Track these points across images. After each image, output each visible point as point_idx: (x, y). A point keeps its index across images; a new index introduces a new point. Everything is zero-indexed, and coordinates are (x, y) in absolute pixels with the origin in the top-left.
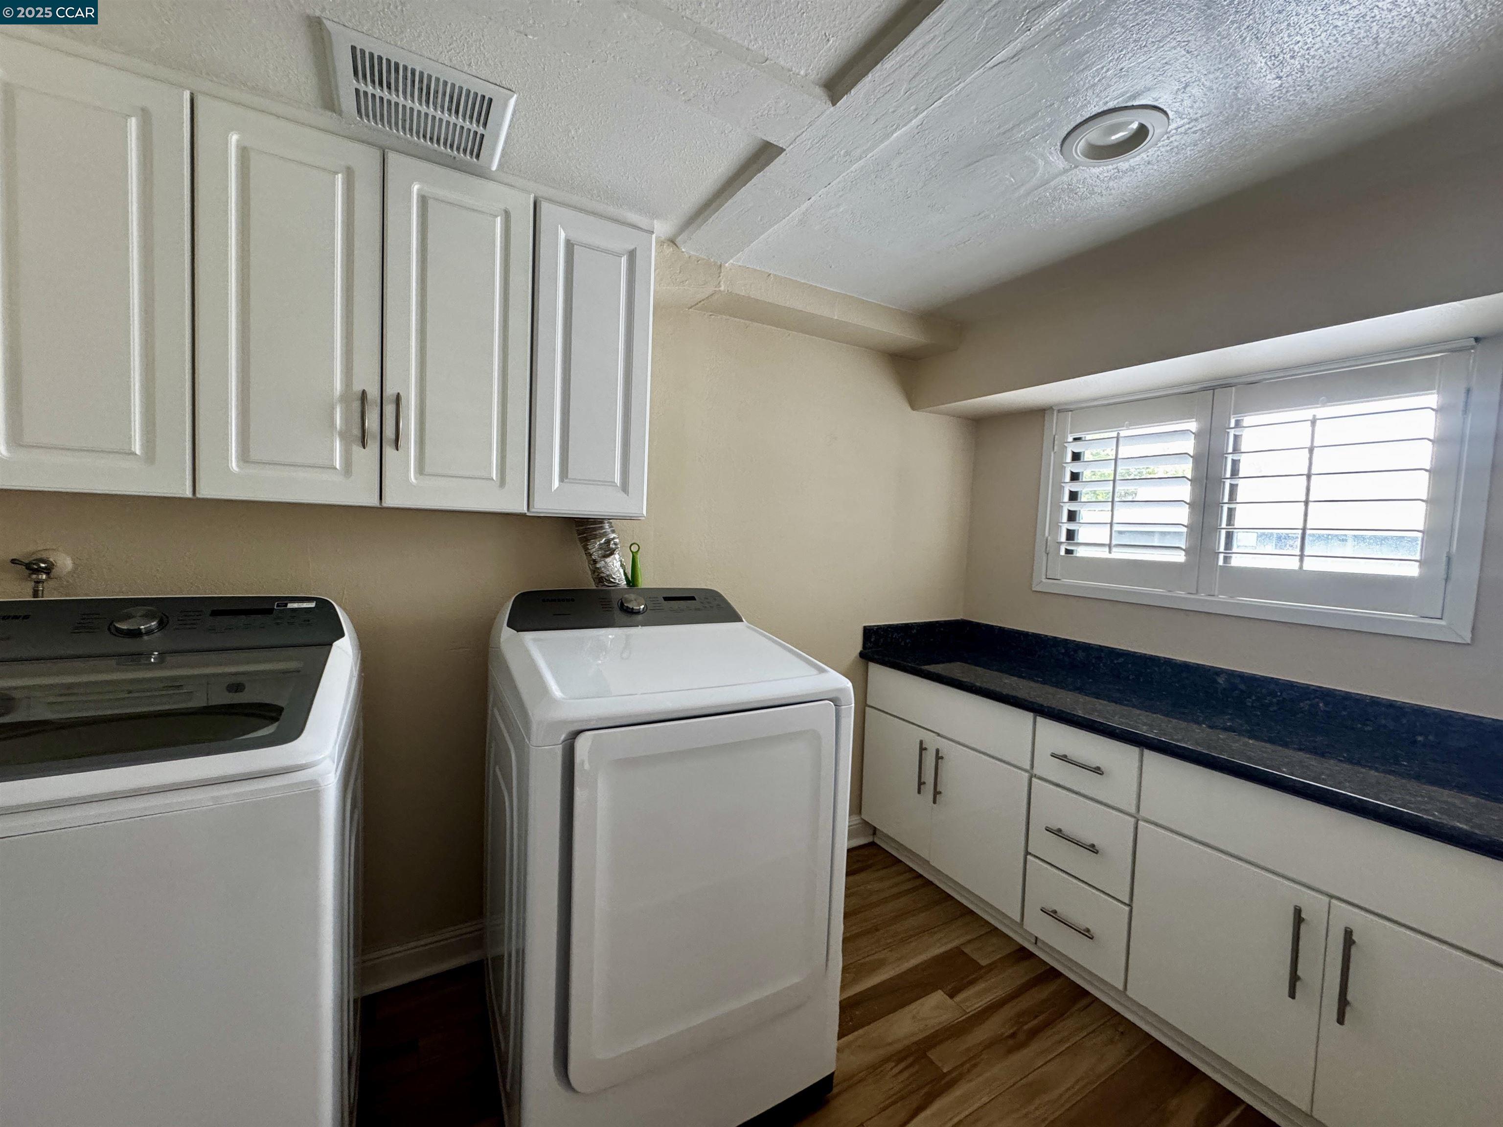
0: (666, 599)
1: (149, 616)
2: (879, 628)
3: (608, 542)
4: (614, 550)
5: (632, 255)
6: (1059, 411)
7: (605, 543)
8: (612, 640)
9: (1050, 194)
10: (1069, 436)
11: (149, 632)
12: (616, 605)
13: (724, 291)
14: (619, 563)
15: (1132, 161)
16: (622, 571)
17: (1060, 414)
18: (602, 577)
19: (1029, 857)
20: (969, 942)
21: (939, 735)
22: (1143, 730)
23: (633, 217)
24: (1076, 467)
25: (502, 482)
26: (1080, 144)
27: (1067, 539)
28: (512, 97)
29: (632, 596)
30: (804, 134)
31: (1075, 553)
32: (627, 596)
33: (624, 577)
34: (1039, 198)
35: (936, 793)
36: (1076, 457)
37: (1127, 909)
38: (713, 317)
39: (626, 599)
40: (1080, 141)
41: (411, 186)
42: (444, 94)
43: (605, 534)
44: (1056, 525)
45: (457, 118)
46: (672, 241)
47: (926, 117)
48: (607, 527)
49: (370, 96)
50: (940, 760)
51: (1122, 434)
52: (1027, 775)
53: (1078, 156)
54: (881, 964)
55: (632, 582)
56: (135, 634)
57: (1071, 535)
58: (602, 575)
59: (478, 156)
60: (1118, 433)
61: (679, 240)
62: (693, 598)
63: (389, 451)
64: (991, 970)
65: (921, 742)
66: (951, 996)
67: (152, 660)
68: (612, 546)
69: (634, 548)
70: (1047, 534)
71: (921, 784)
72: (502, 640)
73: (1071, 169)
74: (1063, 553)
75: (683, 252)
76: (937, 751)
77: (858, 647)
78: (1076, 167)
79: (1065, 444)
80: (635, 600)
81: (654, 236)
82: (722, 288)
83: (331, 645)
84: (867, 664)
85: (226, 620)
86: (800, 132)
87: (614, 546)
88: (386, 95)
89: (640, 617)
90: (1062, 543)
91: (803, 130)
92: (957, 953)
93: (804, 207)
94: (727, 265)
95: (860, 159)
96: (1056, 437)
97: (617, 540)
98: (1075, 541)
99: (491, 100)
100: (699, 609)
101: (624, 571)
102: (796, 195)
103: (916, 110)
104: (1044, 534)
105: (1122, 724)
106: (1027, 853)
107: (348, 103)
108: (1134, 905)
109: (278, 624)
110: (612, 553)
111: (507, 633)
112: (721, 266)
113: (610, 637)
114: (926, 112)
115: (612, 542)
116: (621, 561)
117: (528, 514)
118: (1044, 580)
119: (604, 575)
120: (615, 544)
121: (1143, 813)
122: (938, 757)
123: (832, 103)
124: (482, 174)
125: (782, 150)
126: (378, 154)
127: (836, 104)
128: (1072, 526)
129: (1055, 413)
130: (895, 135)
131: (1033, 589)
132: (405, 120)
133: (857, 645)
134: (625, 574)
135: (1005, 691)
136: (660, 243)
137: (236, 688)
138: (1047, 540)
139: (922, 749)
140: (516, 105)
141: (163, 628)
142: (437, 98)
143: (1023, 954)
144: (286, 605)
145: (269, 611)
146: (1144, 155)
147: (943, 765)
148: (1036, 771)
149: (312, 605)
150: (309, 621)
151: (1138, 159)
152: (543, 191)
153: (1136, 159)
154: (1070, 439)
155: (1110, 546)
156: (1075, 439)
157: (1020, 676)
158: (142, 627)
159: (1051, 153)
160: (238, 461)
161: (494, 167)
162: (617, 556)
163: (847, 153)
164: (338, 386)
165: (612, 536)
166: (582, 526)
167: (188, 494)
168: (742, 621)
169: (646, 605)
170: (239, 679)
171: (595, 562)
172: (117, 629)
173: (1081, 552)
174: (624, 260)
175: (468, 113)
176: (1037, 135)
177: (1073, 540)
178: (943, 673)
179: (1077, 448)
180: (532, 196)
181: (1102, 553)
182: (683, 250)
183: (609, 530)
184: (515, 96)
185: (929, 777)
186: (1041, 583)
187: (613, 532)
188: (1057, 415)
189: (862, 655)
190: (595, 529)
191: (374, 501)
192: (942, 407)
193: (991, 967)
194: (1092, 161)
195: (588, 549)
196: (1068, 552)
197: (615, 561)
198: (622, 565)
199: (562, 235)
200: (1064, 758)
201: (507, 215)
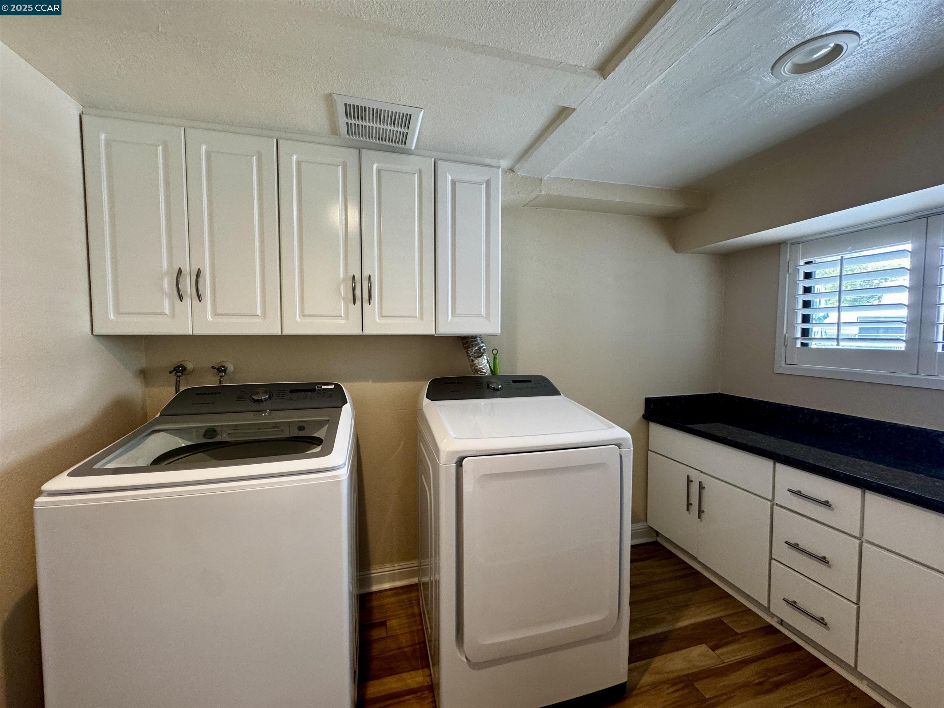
0: (514, 382)
1: (265, 392)
2: (656, 398)
3: (480, 348)
4: (483, 354)
5: (488, 183)
6: (792, 244)
7: (478, 349)
8: (483, 405)
9: (768, 101)
10: (801, 261)
11: (266, 400)
12: (485, 386)
13: (543, 194)
14: (486, 360)
15: (832, 68)
16: (488, 365)
17: (793, 246)
18: (477, 369)
19: (773, 561)
20: (729, 615)
21: (702, 472)
22: (865, 476)
23: (488, 161)
24: (808, 283)
25: (422, 318)
26: (788, 66)
27: (802, 336)
28: (422, 111)
29: (494, 380)
30: (587, 99)
31: (809, 345)
32: (491, 380)
33: (489, 369)
34: (760, 105)
35: (701, 512)
36: (808, 276)
37: (855, 606)
38: (538, 209)
39: (490, 381)
40: (788, 62)
41: (373, 166)
42: (388, 117)
43: (478, 344)
44: (792, 326)
45: (394, 127)
46: (511, 170)
47: (669, 72)
48: (479, 340)
49: (353, 124)
50: (702, 489)
51: (846, 256)
52: (769, 503)
53: (786, 73)
54: (661, 621)
55: (493, 372)
56: (259, 401)
57: (805, 333)
58: (476, 368)
59: (405, 144)
60: (842, 257)
61: (515, 169)
62: (530, 381)
63: (366, 305)
64: (744, 637)
65: (688, 476)
66: (713, 649)
67: (267, 414)
68: (482, 351)
69: (495, 352)
70: (785, 332)
71: (689, 505)
72: (423, 405)
73: (782, 83)
74: (798, 345)
75: (518, 175)
76: (700, 483)
77: (642, 411)
78: (786, 81)
79: (798, 267)
80: (496, 383)
81: (500, 169)
82: (543, 193)
83: (342, 407)
84: (649, 422)
85: (296, 394)
86: (584, 98)
87: (483, 351)
88: (360, 123)
89: (499, 392)
90: (797, 338)
91: (586, 96)
92: (719, 622)
93: (591, 139)
94: (545, 178)
95: (626, 105)
96: (790, 262)
97: (485, 348)
98: (810, 337)
99: (411, 115)
100: (534, 388)
101: (489, 365)
102: (586, 133)
103: (660, 71)
104: (783, 332)
105: (846, 470)
106: (771, 559)
107: (343, 129)
108: (860, 604)
109: (318, 396)
110: (482, 355)
111: (426, 401)
112: (541, 179)
113: (483, 404)
114: (667, 70)
115: (482, 349)
116: (487, 360)
117: (436, 335)
118: (783, 365)
119: (478, 368)
120: (484, 350)
121: (866, 537)
122: (701, 488)
123: (604, 78)
124: (407, 152)
125: (575, 109)
126: (357, 151)
127: (606, 78)
128: (806, 326)
129: (789, 245)
130: (648, 87)
131: (775, 372)
132: (369, 133)
133: (641, 410)
134: (490, 367)
135: (750, 444)
136: (504, 172)
137: (301, 428)
138: (785, 335)
139: (689, 481)
140: (424, 114)
141: (270, 399)
142: (384, 119)
143: (770, 630)
144: (321, 387)
145: (314, 390)
146: (842, 63)
147: (705, 493)
148: (776, 501)
149: (332, 387)
150: (331, 395)
151: (837, 66)
152: (438, 155)
153: (835, 67)
154: (802, 263)
155: (838, 339)
156: (807, 263)
157: (763, 433)
158: (263, 398)
159: (764, 76)
160: (299, 316)
161: (413, 148)
162: (485, 357)
163: (617, 104)
164: (342, 275)
165: (482, 345)
166: (465, 340)
167: (280, 334)
168: (561, 395)
169: (502, 385)
170: (303, 424)
171: (473, 361)
172: (253, 399)
173: (814, 345)
174: (484, 186)
175: (400, 124)
176: (751, 68)
177: (808, 336)
178: (703, 430)
179: (808, 269)
180: (433, 159)
181: (832, 345)
182: (518, 174)
183: (480, 342)
184: (423, 110)
185: (695, 500)
186: (781, 367)
187: (482, 342)
188: (790, 248)
189: (644, 417)
190: (472, 342)
191: (358, 332)
192: (701, 248)
193: (744, 635)
194: (798, 75)
195: (468, 353)
196: (803, 344)
197: (484, 360)
198: (488, 362)
199: (449, 178)
200: (798, 493)
201: (420, 172)
